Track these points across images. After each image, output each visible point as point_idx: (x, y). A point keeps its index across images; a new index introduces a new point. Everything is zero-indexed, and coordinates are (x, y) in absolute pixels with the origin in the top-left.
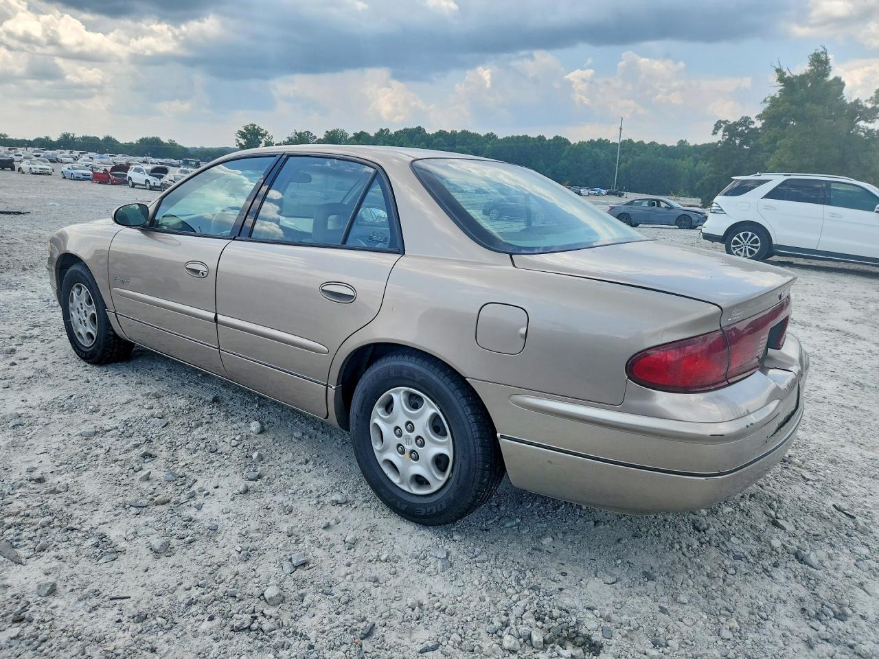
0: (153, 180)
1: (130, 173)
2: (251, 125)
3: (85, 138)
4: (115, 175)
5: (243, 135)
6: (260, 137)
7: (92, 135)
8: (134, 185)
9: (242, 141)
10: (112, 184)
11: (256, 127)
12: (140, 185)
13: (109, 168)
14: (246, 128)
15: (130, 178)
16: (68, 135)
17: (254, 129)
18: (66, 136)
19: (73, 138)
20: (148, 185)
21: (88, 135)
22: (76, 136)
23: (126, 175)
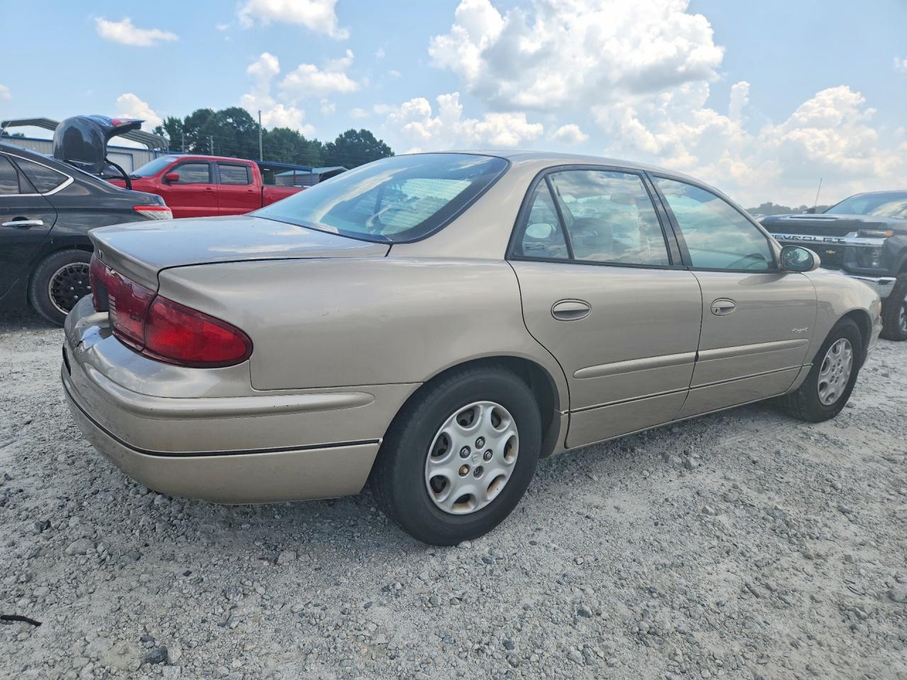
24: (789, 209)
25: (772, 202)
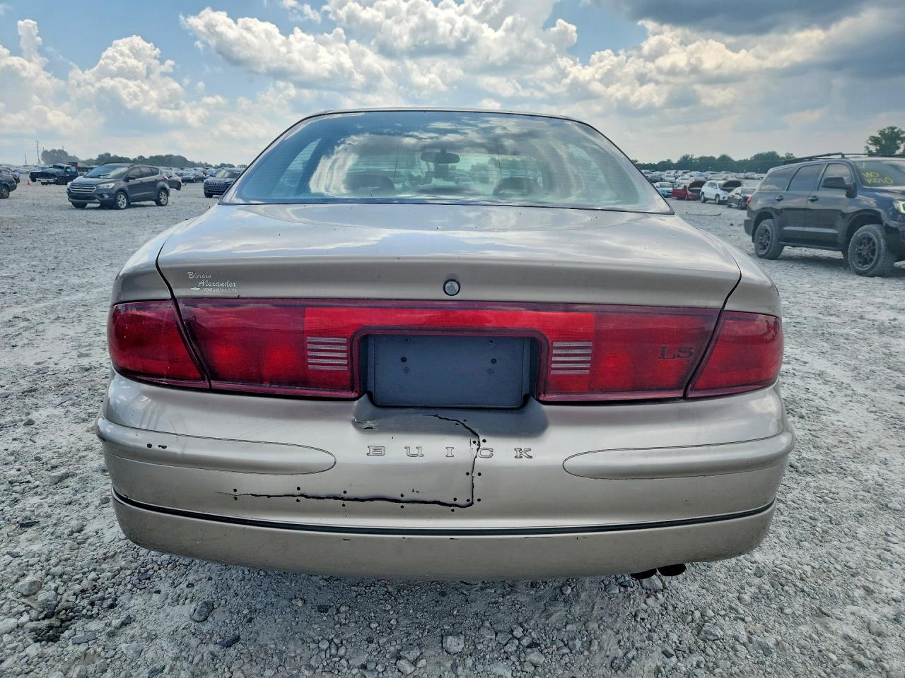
0: (723, 195)
1: (705, 189)
2: (890, 128)
3: (702, 159)
4: (692, 191)
5: (875, 141)
6: (899, 142)
7: (708, 155)
8: (705, 200)
9: (873, 149)
10: (688, 200)
11: (896, 130)
12: (711, 199)
13: (688, 185)
14: (882, 133)
15: (703, 193)
16: (687, 156)
17: (893, 132)
18: (685, 158)
19: (691, 159)
20: (717, 200)
21: (705, 156)
22: (694, 157)
23: (700, 190)
24: (129, 159)
25: (109, 152)
